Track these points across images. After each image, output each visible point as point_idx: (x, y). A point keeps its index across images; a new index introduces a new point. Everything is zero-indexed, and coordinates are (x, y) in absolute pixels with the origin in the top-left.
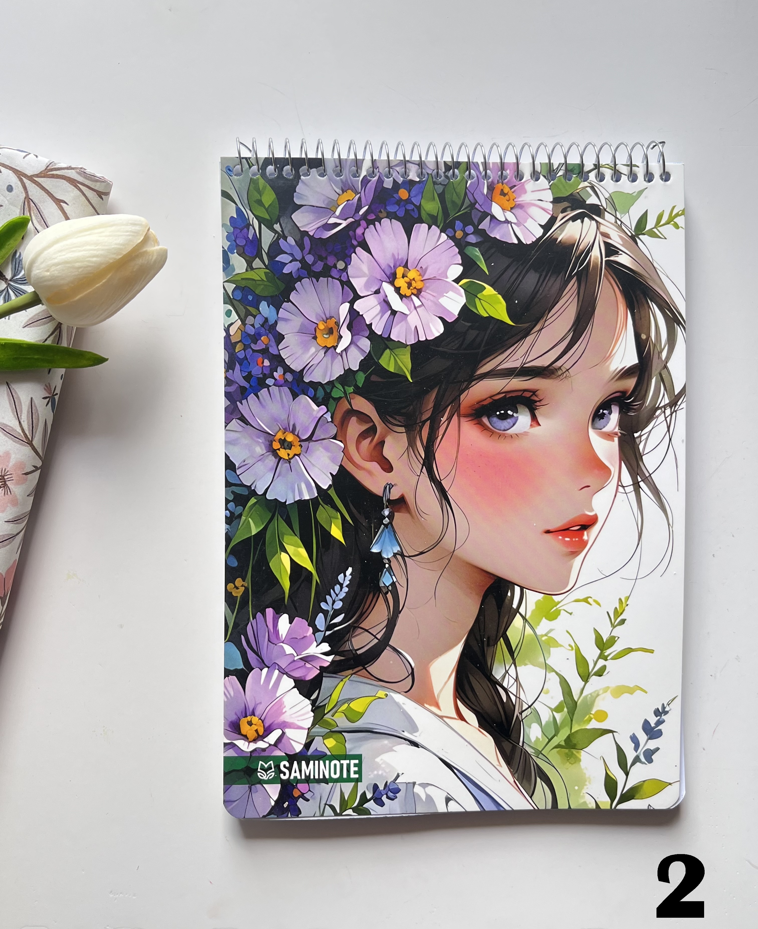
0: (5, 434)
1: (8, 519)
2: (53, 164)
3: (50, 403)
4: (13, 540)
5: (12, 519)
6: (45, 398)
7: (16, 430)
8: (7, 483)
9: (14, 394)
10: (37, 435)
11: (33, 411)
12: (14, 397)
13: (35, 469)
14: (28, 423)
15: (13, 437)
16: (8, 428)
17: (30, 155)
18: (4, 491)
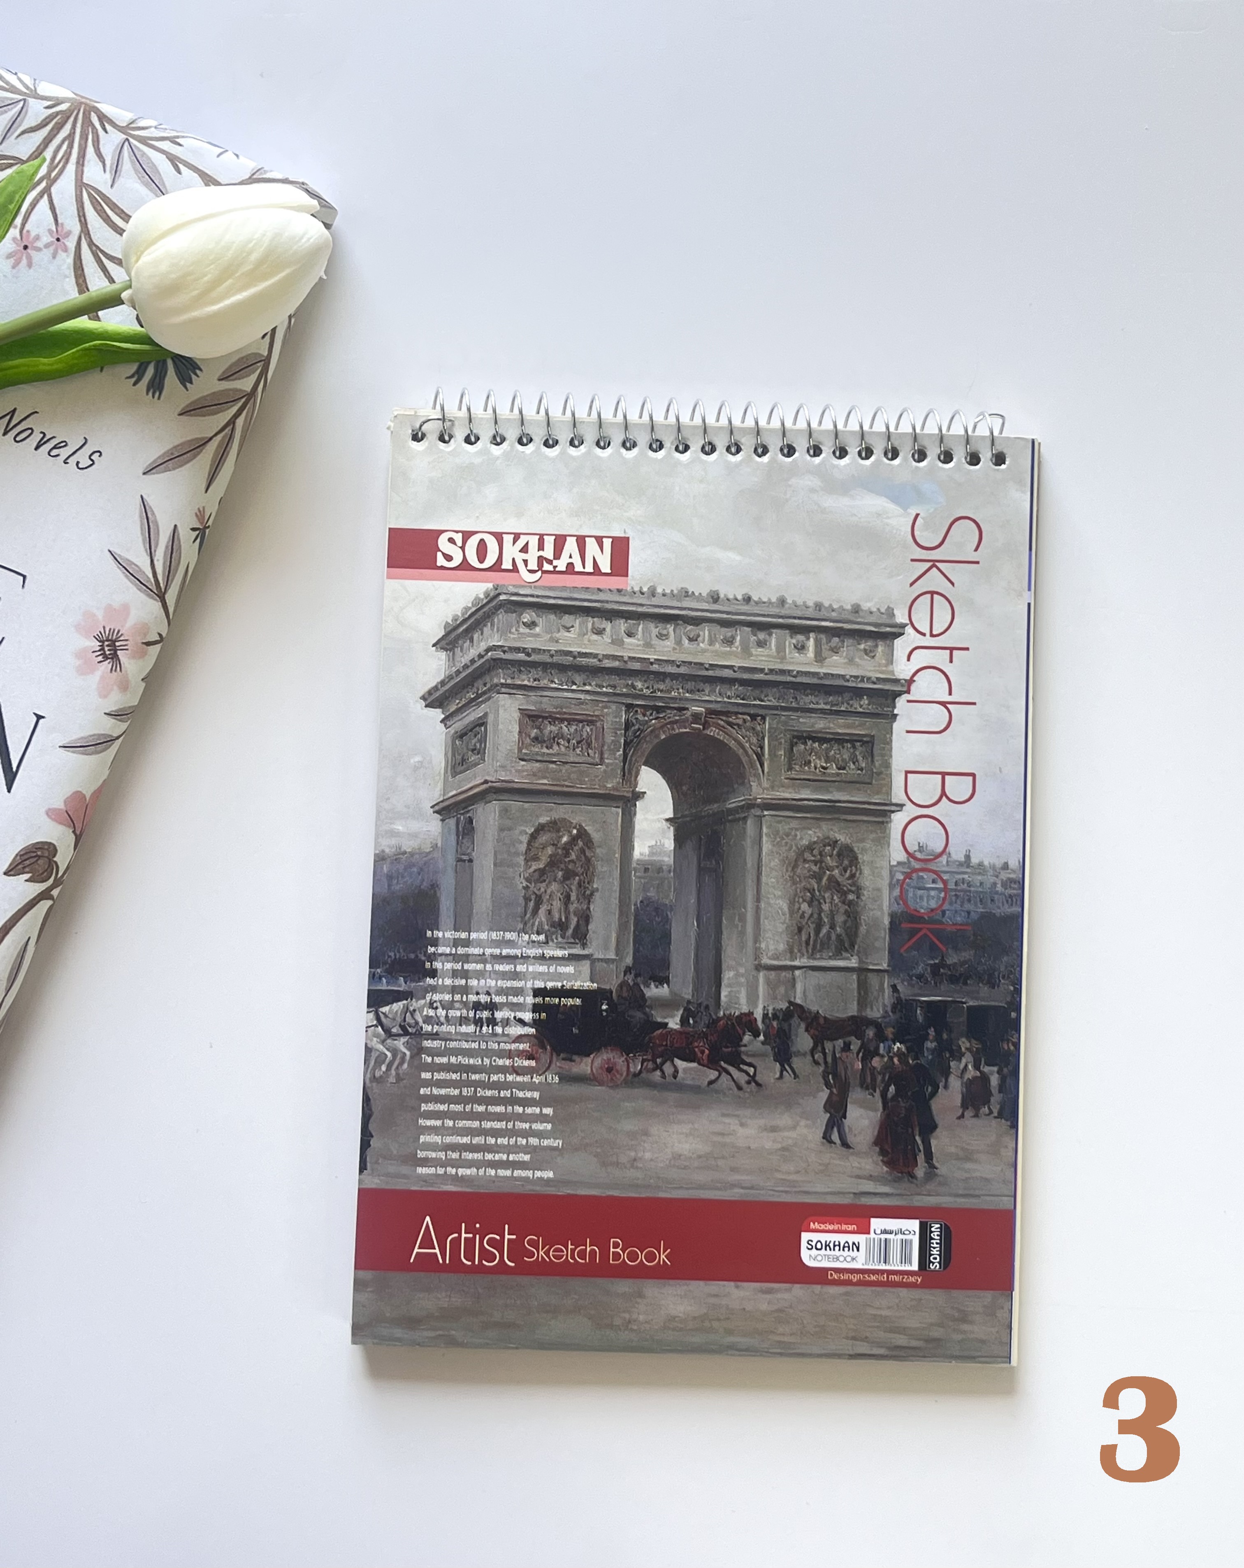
0: (126, 576)
1: (110, 710)
2: (262, 171)
3: (198, 540)
4: (110, 746)
5: (115, 711)
6: (194, 529)
7: (144, 572)
8: (119, 652)
9: (150, 515)
10: (172, 586)
11: (174, 547)
12: (150, 521)
13: (159, 639)
14: (164, 563)
15: (138, 582)
16: (133, 566)
17: (227, 153)
18: (111, 664)
